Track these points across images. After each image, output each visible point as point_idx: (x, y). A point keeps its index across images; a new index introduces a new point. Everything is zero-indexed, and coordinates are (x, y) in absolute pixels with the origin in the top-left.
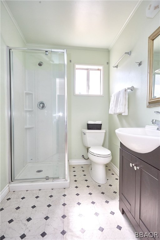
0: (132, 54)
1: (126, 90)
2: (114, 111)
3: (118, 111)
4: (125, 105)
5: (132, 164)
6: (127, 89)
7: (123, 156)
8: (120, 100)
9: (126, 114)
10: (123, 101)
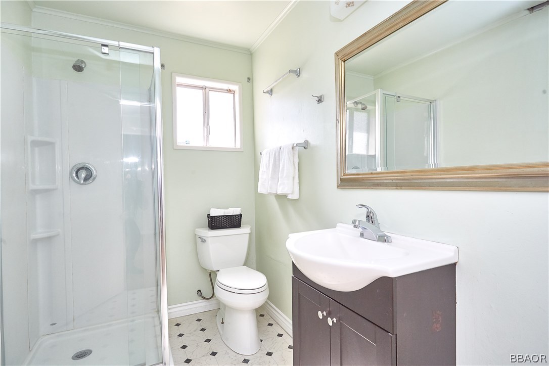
0: (304, 75)
1: (293, 148)
2: (270, 188)
3: (280, 191)
4: (294, 178)
5: (322, 312)
6: (295, 145)
7: (299, 295)
8: (283, 167)
9: (296, 196)
10: (288, 167)
